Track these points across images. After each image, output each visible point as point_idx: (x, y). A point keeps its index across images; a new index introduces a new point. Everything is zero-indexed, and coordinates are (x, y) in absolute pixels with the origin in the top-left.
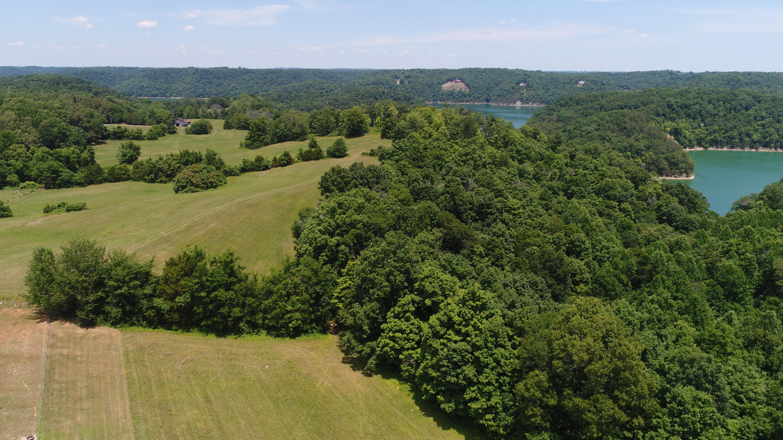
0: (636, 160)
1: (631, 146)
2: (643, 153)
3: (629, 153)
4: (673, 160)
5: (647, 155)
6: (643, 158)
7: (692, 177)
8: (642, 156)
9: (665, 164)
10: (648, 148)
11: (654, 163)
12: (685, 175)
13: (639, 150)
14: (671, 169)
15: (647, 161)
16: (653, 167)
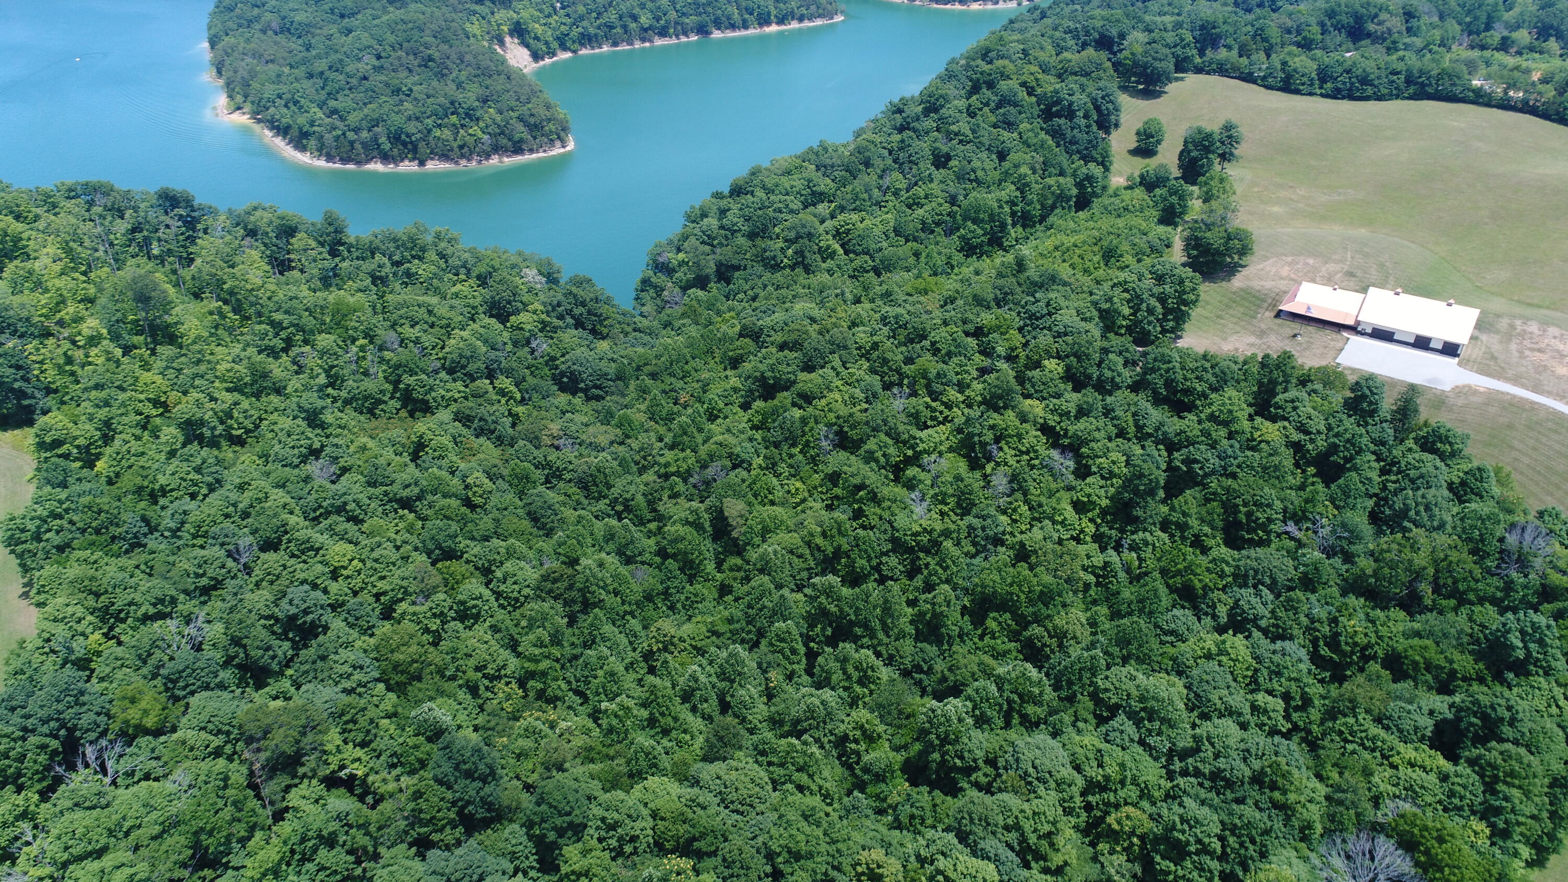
0: (471, 131)
1: (452, 103)
2: (478, 114)
3: (454, 119)
4: (532, 120)
5: (486, 117)
6: (482, 124)
7: (571, 146)
8: (477, 119)
9: (520, 131)
10: (485, 101)
11: (502, 133)
13: (469, 109)
14: (534, 138)
15: (490, 130)
16: (503, 141)
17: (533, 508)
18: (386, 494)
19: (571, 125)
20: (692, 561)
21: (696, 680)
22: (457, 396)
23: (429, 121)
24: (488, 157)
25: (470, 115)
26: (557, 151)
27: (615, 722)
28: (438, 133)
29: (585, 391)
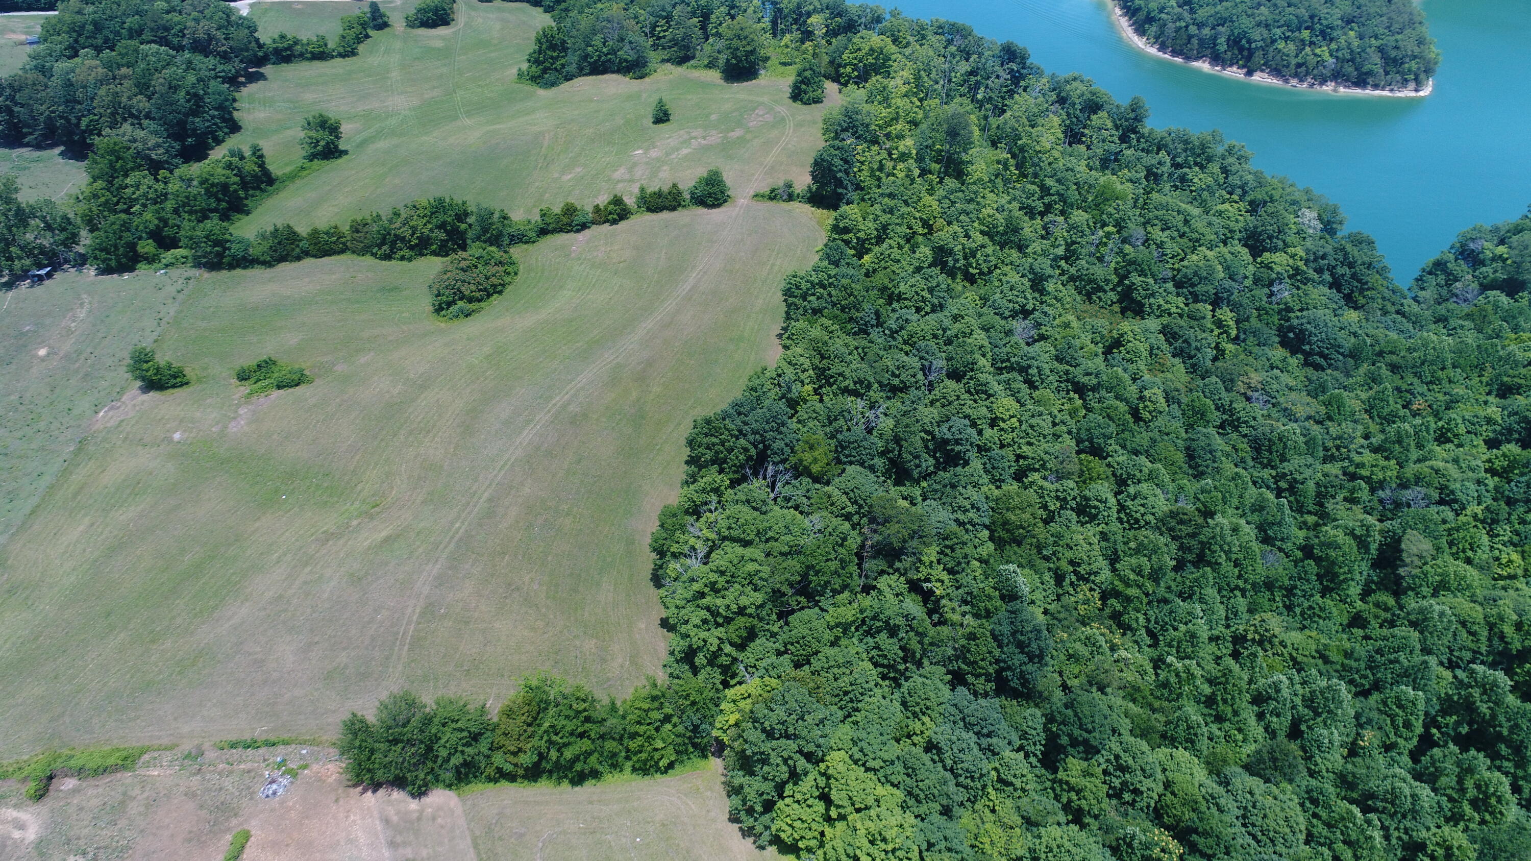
0: (1318, 51)
1: (1312, 17)
2: (1335, 34)
3: (1306, 34)
4: (1393, 54)
5: (1342, 40)
6: (1333, 46)
7: (1425, 92)
8: (1331, 40)
9: (1374, 62)
10: (1349, 22)
11: (1352, 60)
12: (1412, 85)
13: (1328, 27)
14: (1387, 73)
15: (1340, 54)
16: (1349, 69)
17: (1194, 445)
18: (1067, 373)
19: (1439, 69)
20: (1336, 575)
21: (1278, 691)
22: (1173, 310)
23: (1278, 31)
24: (1323, 82)
25: (1326, 35)
26: (1408, 93)
27: (1173, 679)
28: (1281, 45)
29: (1307, 355)
